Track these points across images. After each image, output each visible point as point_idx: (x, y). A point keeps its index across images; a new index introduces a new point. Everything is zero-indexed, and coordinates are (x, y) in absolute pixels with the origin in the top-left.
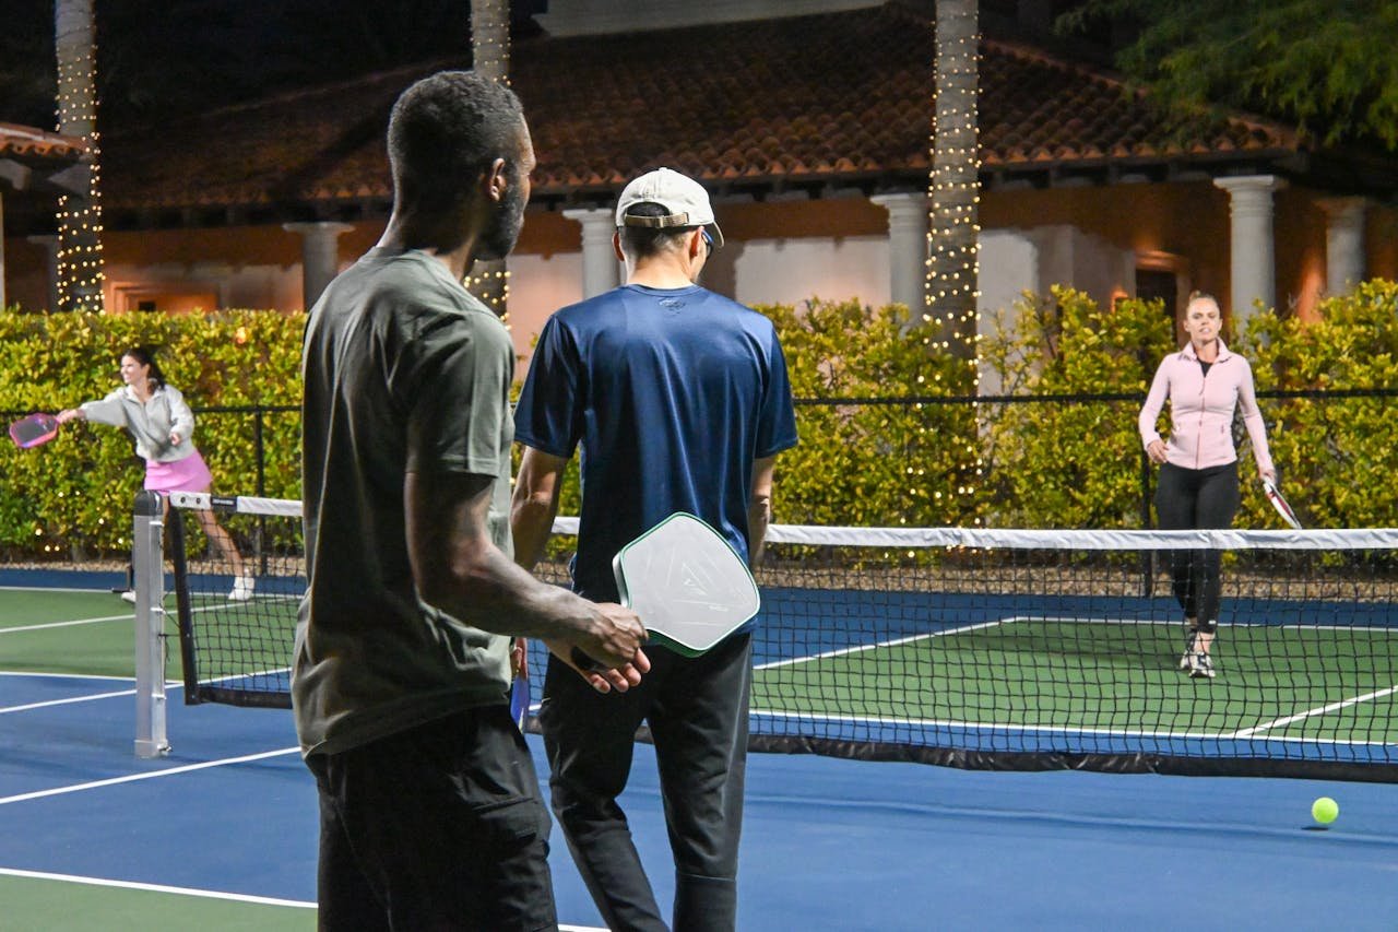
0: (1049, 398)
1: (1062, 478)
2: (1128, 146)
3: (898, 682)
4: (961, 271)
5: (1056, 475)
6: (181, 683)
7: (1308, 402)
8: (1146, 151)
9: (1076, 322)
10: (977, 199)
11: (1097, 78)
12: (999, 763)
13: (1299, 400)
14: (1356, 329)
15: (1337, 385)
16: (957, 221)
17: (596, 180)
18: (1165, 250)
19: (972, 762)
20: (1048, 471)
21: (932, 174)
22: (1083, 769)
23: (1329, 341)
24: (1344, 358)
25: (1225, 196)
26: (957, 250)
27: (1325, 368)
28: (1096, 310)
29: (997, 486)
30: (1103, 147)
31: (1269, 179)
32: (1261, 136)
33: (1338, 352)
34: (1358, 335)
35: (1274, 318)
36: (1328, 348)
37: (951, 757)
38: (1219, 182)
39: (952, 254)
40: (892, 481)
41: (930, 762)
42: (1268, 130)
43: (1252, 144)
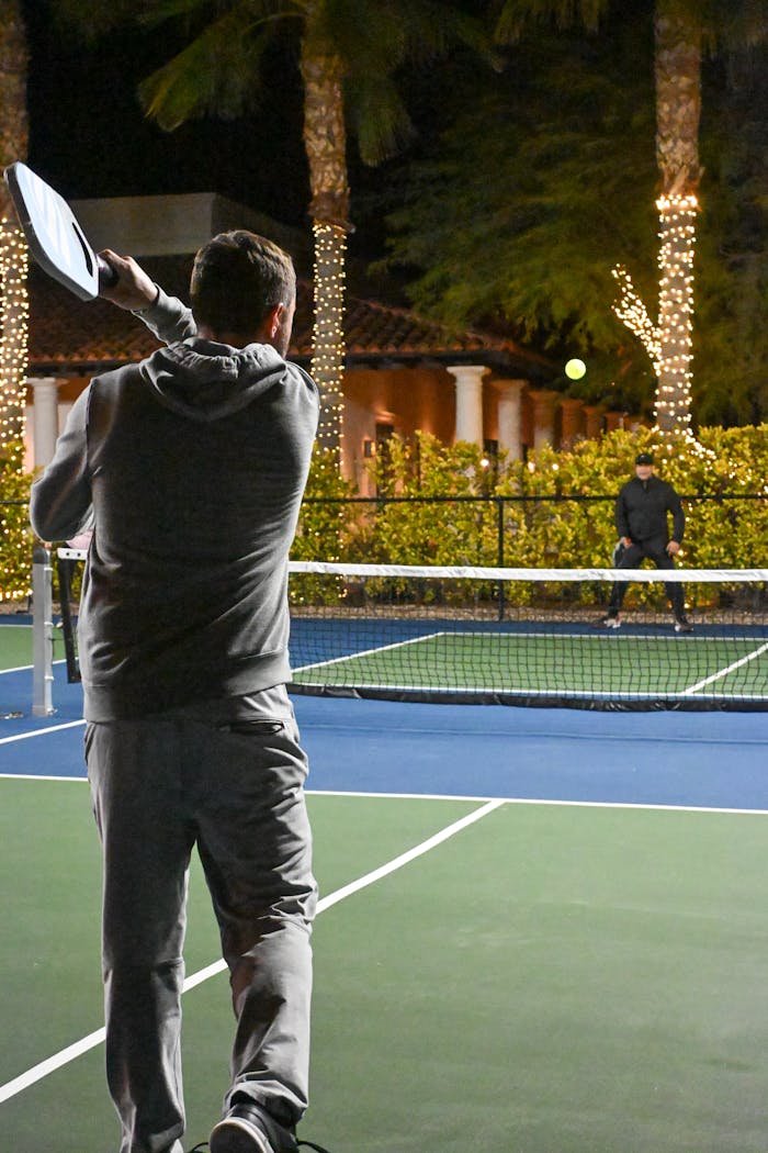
0: (415, 500)
1: (420, 549)
2: (397, 346)
3: (559, 661)
4: (332, 421)
5: (416, 548)
6: (65, 661)
7: (576, 504)
8: (408, 350)
9: (431, 453)
10: (341, 377)
11: (363, 302)
12: (624, 708)
13: (570, 502)
14: (608, 459)
15: (595, 493)
16: (330, 390)
17: (46, 359)
18: (389, 411)
19: (607, 707)
20: (412, 546)
21: (313, 361)
22: (676, 710)
23: (592, 466)
24: (602, 477)
25: (453, 379)
26: (330, 409)
27: (587, 483)
28: (444, 446)
29: (378, 555)
30: (381, 346)
31: (481, 369)
32: (480, 342)
33: (598, 474)
34: (610, 464)
35: (552, 452)
36: (591, 471)
37: (592, 706)
38: (451, 370)
39: (327, 411)
40: (311, 551)
41: (577, 708)
42: (481, 337)
43: (474, 347)
